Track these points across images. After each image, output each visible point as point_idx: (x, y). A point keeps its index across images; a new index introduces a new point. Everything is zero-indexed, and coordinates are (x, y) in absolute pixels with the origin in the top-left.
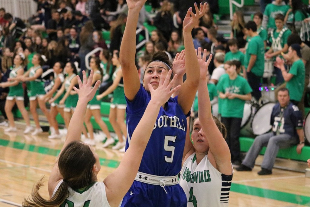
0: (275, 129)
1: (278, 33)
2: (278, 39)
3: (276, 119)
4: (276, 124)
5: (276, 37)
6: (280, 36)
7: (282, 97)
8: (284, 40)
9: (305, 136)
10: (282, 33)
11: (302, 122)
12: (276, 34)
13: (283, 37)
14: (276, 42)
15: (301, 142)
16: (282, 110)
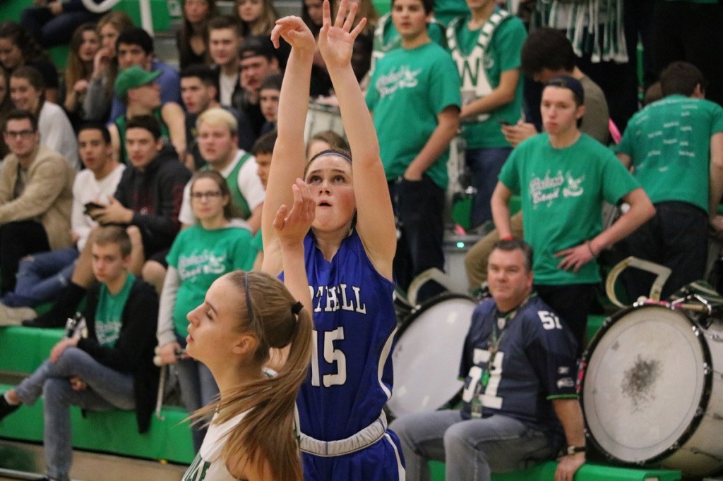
0: (468, 396)
1: (475, 34)
2: (478, 52)
3: (480, 355)
4: (476, 373)
5: (465, 49)
6: (483, 40)
7: (501, 275)
8: (498, 58)
9: (586, 425)
10: (488, 28)
11: (572, 374)
12: (466, 35)
13: (493, 47)
14: (466, 64)
15: (571, 449)
16: (502, 322)
